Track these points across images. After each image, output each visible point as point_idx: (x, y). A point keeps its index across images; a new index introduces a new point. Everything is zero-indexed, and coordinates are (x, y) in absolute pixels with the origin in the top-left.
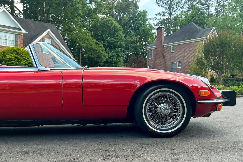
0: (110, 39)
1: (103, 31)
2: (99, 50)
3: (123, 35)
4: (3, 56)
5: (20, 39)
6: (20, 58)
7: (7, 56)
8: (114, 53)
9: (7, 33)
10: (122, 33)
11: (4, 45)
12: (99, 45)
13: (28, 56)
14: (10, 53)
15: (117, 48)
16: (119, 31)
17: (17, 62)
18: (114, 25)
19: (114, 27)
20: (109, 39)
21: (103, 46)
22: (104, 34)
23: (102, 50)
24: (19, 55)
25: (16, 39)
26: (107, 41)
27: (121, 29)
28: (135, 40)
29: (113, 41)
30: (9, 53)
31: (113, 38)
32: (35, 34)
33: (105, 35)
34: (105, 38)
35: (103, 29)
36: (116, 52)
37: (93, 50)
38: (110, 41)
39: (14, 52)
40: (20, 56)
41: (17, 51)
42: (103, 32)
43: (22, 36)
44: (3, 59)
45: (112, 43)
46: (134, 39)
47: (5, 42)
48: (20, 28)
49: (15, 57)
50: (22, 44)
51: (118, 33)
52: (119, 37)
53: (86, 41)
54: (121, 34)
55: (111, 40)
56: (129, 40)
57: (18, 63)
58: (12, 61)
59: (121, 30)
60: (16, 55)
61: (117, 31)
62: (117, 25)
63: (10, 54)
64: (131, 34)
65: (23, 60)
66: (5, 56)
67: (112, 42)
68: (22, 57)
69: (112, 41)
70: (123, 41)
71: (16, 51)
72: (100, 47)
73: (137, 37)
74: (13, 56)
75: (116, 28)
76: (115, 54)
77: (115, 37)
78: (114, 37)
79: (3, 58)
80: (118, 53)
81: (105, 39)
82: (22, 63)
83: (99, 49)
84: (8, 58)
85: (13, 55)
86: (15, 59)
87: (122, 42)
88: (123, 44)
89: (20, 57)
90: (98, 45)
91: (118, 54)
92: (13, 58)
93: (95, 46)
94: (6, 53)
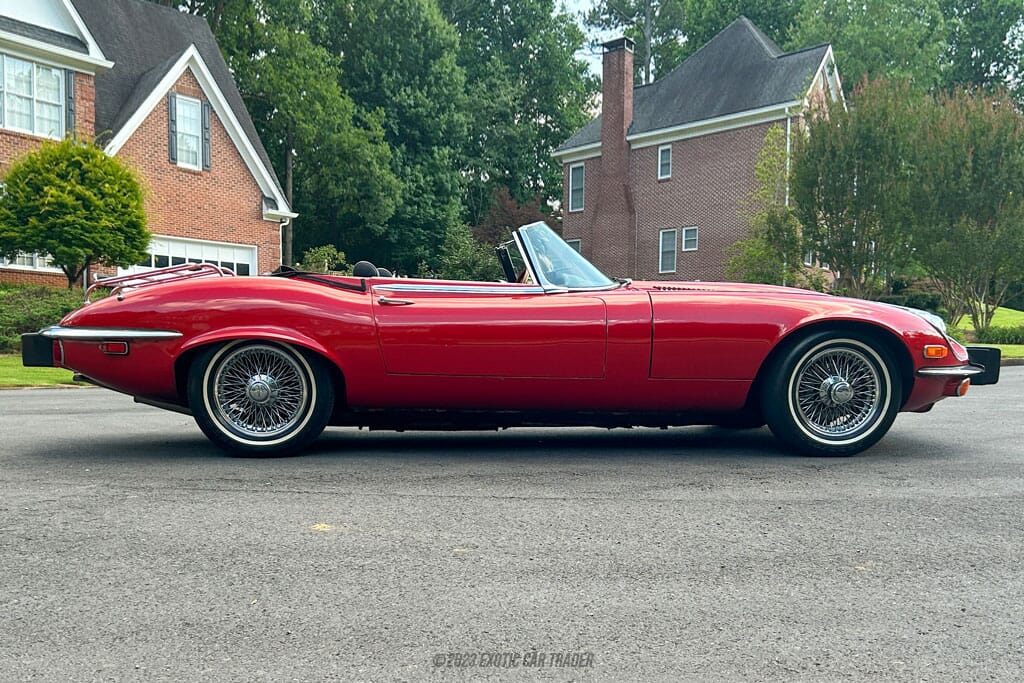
0: (409, 96)
1: (381, 53)
2: (369, 159)
3: (460, 75)
4: (28, 189)
5: (82, 99)
6: (98, 203)
7: (46, 189)
8: (424, 177)
9: (32, 62)
10: (458, 65)
11: (21, 126)
12: (369, 129)
13: (124, 190)
14: (58, 175)
15: (435, 148)
16: (446, 54)
17: (86, 218)
18: (426, 20)
19: (425, 29)
20: (406, 97)
21: (385, 139)
22: (385, 66)
23: (381, 160)
24: (92, 186)
25: (69, 98)
26: (396, 105)
27: (455, 42)
28: (507, 104)
29: (420, 109)
30: (52, 176)
31: (420, 90)
32: (136, 72)
33: (390, 74)
34: (388, 88)
35: (382, 42)
36: (434, 169)
37: (344, 156)
38: (410, 106)
39: (70, 169)
40: (95, 191)
41: (81, 165)
42: (381, 59)
43: (92, 83)
44: (31, 204)
45: (418, 116)
46: (505, 99)
47: (28, 112)
48: (82, 35)
49: (77, 199)
50: (92, 126)
51: (443, 64)
52: (446, 85)
53: (318, 106)
54: (453, 70)
55: (412, 102)
56: (485, 103)
57: (89, 223)
58: (69, 218)
59: (452, 45)
60: (79, 188)
61: (436, 54)
62: (435, 17)
63: (58, 181)
64: (493, 70)
65: (106, 212)
66: (38, 190)
67: (417, 114)
68: (103, 195)
69: (416, 106)
70: (458, 108)
71: (78, 165)
72: (374, 141)
73: (517, 91)
74: (71, 192)
75: (433, 34)
76: (428, 179)
77: (430, 85)
78: (426, 88)
79: (29, 200)
80: (441, 175)
81: (388, 97)
82: (104, 223)
83: (368, 152)
84: (49, 204)
85: (69, 188)
86: (75, 209)
87: (456, 117)
88: (462, 125)
89: (95, 195)
90: (362, 130)
91: (440, 179)
92: (69, 200)
93: (351, 136)
94: (41, 174)
